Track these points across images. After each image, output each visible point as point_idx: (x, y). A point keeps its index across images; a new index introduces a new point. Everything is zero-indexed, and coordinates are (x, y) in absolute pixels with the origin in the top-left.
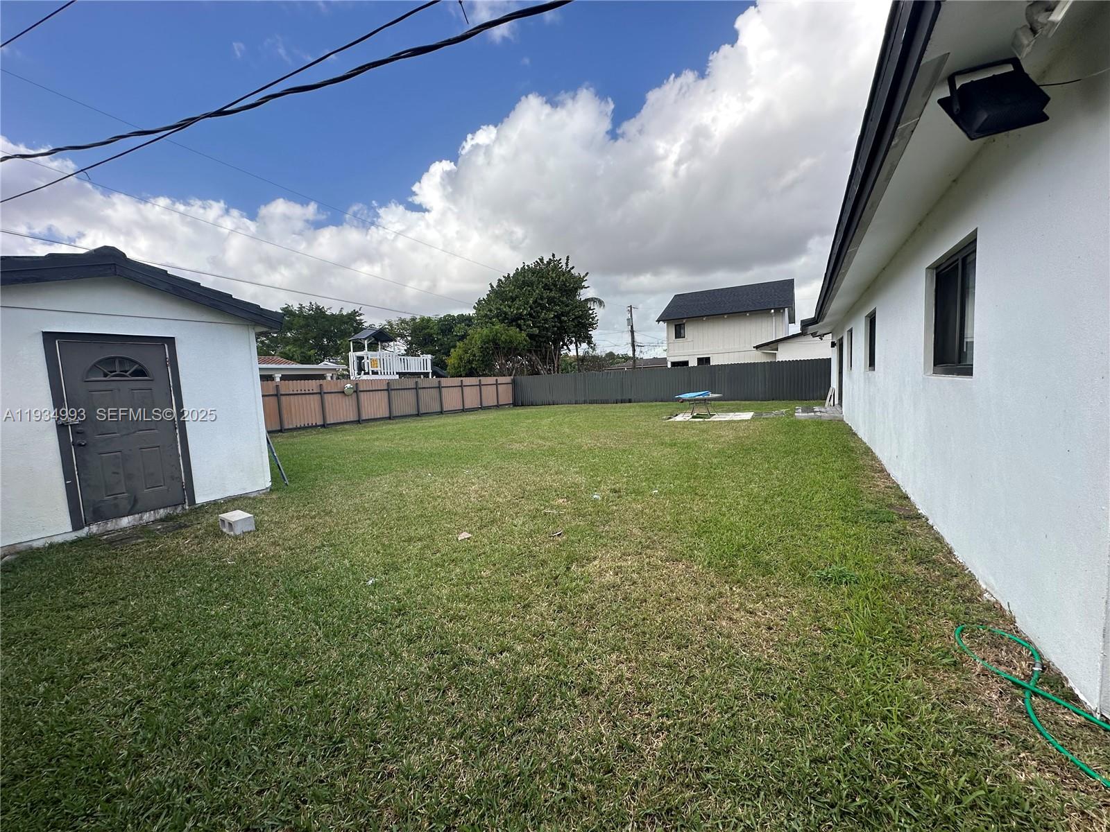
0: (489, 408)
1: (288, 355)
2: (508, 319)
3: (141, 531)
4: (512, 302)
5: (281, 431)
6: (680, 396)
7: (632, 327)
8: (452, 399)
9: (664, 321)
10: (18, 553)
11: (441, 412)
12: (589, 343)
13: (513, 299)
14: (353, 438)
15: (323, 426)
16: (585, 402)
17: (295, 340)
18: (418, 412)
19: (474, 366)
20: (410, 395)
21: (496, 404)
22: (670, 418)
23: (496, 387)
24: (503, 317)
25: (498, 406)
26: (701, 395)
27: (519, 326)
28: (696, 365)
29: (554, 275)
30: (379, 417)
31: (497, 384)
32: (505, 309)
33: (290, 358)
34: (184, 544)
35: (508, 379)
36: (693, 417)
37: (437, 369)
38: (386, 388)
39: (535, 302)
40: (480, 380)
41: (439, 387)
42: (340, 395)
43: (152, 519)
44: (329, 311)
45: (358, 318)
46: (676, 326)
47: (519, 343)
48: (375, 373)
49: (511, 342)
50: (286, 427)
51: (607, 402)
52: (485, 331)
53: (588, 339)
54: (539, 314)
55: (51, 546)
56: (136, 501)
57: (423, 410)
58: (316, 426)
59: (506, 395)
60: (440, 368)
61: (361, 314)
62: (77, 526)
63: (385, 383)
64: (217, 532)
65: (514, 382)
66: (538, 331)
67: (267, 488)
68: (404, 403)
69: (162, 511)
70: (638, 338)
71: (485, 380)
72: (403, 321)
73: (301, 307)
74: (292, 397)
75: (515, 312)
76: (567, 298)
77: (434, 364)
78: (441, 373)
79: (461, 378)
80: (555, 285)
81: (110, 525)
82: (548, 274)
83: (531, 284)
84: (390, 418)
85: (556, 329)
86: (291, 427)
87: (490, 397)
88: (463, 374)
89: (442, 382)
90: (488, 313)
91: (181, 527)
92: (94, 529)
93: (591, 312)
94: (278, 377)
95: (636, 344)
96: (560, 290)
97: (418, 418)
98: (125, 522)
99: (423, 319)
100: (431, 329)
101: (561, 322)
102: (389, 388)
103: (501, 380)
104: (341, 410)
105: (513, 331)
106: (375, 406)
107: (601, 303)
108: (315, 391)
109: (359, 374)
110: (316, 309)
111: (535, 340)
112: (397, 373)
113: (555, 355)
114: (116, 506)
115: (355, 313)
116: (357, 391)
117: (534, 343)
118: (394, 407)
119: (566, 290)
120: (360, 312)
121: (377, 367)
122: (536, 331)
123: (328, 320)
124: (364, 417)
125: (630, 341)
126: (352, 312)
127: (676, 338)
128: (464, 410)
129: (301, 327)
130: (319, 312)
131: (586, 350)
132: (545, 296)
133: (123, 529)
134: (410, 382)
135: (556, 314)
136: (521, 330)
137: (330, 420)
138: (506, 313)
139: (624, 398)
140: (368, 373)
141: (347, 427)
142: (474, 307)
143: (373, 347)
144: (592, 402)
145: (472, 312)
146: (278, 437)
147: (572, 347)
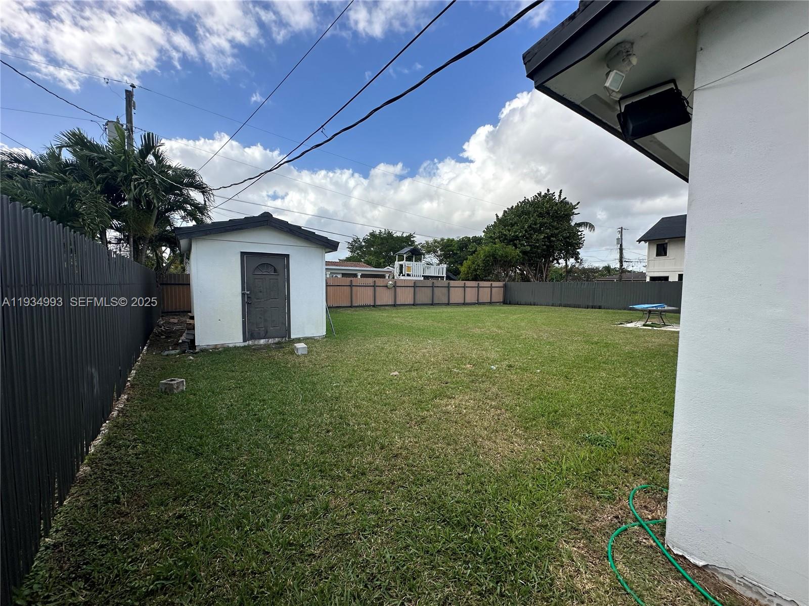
0: (484, 304)
1: (369, 262)
2: (507, 239)
3: (267, 347)
4: (511, 227)
5: (351, 307)
6: (634, 306)
7: (621, 245)
8: (456, 295)
9: (645, 241)
10: (224, 348)
11: (448, 304)
12: (577, 259)
13: (512, 225)
14: (386, 315)
15: (374, 306)
16: (560, 305)
17: (375, 252)
18: (433, 302)
19: (478, 273)
20: (429, 291)
21: (489, 301)
22: (621, 324)
23: (491, 289)
24: (504, 239)
25: (491, 303)
26: (655, 307)
27: (515, 245)
28: (677, 280)
29: (548, 206)
30: (407, 303)
31: (491, 287)
32: (505, 233)
33: (369, 264)
34: (278, 355)
35: (501, 284)
36: (644, 325)
37: (450, 275)
38: (413, 285)
39: (530, 227)
40: (478, 284)
41: (449, 287)
42: (385, 288)
43: (272, 342)
44: (395, 234)
45: (412, 239)
46: (658, 245)
47: (513, 258)
48: (408, 275)
49: (506, 257)
50: (354, 305)
51: (579, 307)
52: (487, 248)
53: (576, 256)
54: (532, 236)
55: (235, 347)
56: (267, 332)
57: (436, 301)
58: (370, 306)
59: (498, 295)
60: (453, 274)
61: (414, 237)
62: (244, 341)
63: (413, 282)
64: (292, 352)
65: (505, 286)
66: (529, 249)
67: (324, 336)
68: (424, 295)
69: (277, 339)
70: (626, 255)
71: (482, 284)
72: (435, 241)
73: (380, 232)
74: (358, 287)
75: (513, 234)
76: (557, 223)
77: (448, 270)
78: (453, 277)
79: (465, 282)
80: (548, 214)
81: (256, 342)
82: (543, 205)
83: (528, 213)
84: (414, 305)
85: (545, 247)
86: (356, 305)
87: (485, 296)
88: (470, 278)
89: (451, 283)
90: (493, 235)
91: (281, 348)
92: (250, 342)
93: (579, 233)
94: (359, 274)
95: (624, 260)
96: (552, 216)
97: (432, 307)
98: (262, 342)
99: (448, 240)
100: (453, 247)
101: (550, 241)
102: (415, 286)
103: (495, 284)
104: (385, 297)
105: (510, 249)
106: (405, 296)
107: (592, 227)
108: (371, 285)
109: (399, 275)
110: (388, 233)
111: (527, 256)
112: (422, 276)
113: (545, 267)
114: (259, 333)
115: (410, 236)
116: (395, 286)
117: (527, 258)
118: (417, 298)
119: (556, 217)
120: (414, 235)
121: (410, 271)
122: (528, 248)
123: (394, 240)
124: (398, 303)
125: (618, 256)
126: (409, 235)
127: (657, 256)
128: (465, 304)
129: (379, 245)
130: (390, 235)
131: (573, 264)
132: (538, 222)
133: (261, 345)
134: (429, 282)
135: (546, 235)
136: (516, 248)
137: (378, 303)
138: (505, 235)
139: (595, 304)
140: (404, 275)
141: (386, 308)
142: (484, 231)
143: (409, 259)
144: (565, 306)
145: (483, 234)
146: (348, 310)
147: (561, 261)
